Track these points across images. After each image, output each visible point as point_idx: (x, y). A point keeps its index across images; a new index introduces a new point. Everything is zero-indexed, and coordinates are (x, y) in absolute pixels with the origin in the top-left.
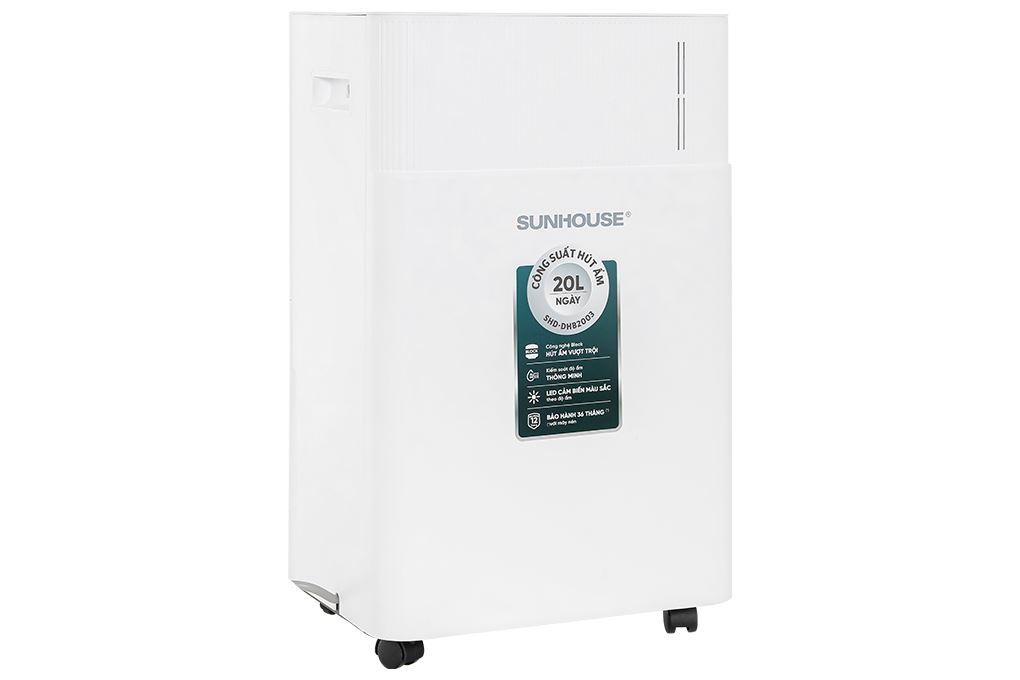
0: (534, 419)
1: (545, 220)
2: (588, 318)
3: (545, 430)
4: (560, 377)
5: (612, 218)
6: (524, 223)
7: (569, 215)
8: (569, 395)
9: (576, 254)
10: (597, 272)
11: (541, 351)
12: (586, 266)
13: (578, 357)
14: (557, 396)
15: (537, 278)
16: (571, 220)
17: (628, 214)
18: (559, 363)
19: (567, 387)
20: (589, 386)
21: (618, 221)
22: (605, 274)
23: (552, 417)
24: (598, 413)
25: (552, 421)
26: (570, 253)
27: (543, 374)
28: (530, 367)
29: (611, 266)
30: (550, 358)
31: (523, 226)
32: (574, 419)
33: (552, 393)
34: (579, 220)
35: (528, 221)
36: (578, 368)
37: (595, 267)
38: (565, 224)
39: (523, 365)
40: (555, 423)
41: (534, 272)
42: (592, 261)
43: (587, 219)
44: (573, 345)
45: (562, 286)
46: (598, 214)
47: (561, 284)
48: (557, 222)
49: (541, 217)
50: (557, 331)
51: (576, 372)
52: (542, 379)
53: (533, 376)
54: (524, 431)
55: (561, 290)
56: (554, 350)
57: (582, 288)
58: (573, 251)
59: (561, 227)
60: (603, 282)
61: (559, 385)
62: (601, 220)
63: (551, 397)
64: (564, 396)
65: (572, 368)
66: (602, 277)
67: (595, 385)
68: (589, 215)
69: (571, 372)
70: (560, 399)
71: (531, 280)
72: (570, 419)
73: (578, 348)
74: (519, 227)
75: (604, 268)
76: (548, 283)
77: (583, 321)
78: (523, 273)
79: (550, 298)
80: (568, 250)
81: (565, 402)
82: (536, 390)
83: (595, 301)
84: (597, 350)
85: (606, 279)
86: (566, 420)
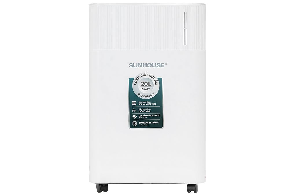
0: (135, 123)
1: (138, 65)
2: (152, 94)
3: (138, 126)
4: (143, 111)
5: (160, 65)
6: (131, 65)
7: (146, 64)
8: (146, 117)
9: (148, 75)
10: (155, 81)
11: (137, 103)
12: (152, 79)
13: (149, 106)
14: (142, 117)
15: (136, 82)
16: (147, 65)
17: (166, 64)
18: (143, 107)
19: (146, 115)
20: (153, 114)
21: (162, 66)
22: (158, 82)
23: (141, 123)
24: (156, 123)
25: (141, 124)
26: (146, 75)
27: (138, 110)
28: (134, 108)
29: (160, 80)
30: (140, 106)
31: (131, 66)
32: (148, 124)
33: (141, 116)
34: (149, 65)
35: (133, 65)
36: (149, 109)
37: (155, 79)
38: (145, 66)
39: (131, 107)
40: (141, 125)
41: (135, 80)
42: (154, 78)
43: (152, 65)
44: (147, 102)
45: (144, 85)
46: (156, 64)
47: (143, 84)
48: (142, 65)
49: (137, 64)
50: (142, 98)
51: (148, 110)
52: (137, 112)
53: (134, 110)
54: (132, 126)
55: (144, 86)
56: (141, 103)
57: (151, 85)
58: (147, 74)
59: (143, 67)
60: (157, 84)
61: (143, 114)
62: (157, 66)
63: (140, 117)
64: (145, 117)
65: (147, 109)
66: (157, 82)
67: (155, 114)
68: (153, 64)
69: (147, 110)
70: (143, 118)
71: (134, 82)
72: (147, 124)
73: (149, 103)
74: (130, 67)
75: (158, 80)
76: (139, 83)
77: (151, 95)
78: (131, 80)
79: (140, 88)
80: (146, 74)
81: (145, 119)
82: (135, 115)
83: (155, 90)
84: (155, 104)
85: (158, 83)
86: (145, 124)
